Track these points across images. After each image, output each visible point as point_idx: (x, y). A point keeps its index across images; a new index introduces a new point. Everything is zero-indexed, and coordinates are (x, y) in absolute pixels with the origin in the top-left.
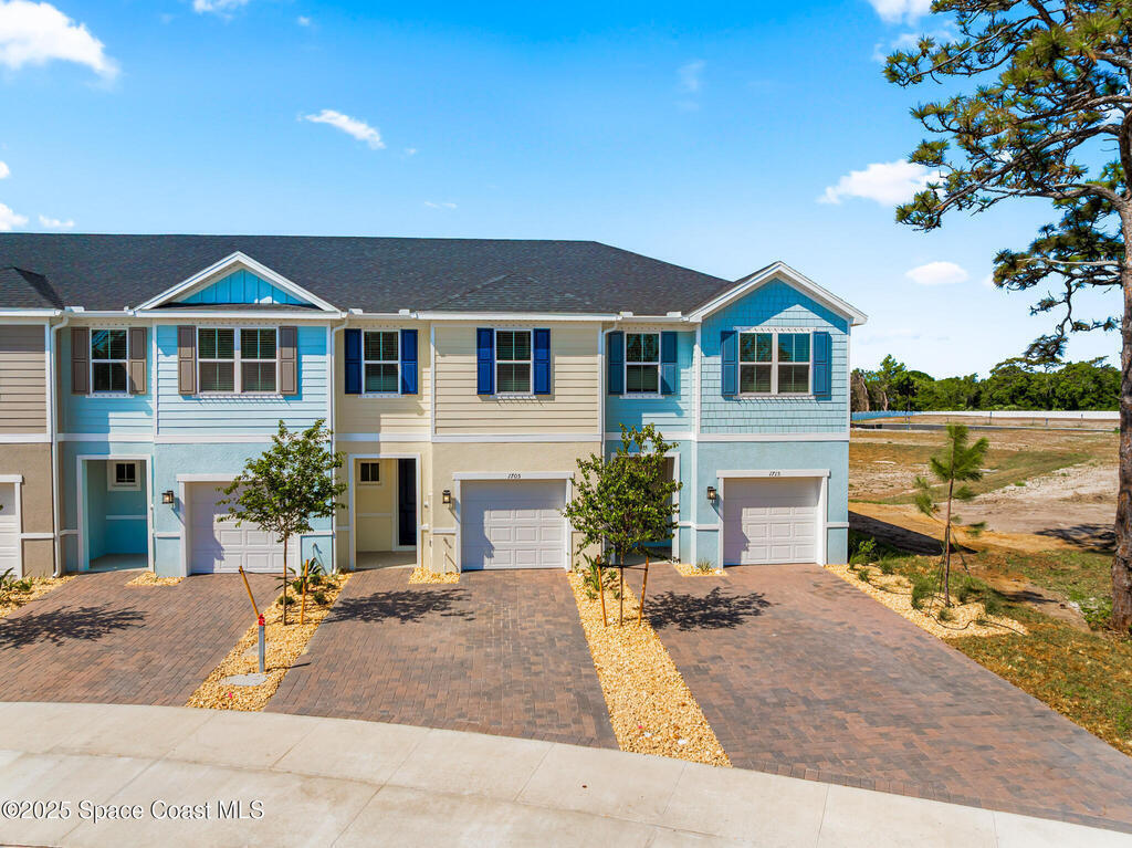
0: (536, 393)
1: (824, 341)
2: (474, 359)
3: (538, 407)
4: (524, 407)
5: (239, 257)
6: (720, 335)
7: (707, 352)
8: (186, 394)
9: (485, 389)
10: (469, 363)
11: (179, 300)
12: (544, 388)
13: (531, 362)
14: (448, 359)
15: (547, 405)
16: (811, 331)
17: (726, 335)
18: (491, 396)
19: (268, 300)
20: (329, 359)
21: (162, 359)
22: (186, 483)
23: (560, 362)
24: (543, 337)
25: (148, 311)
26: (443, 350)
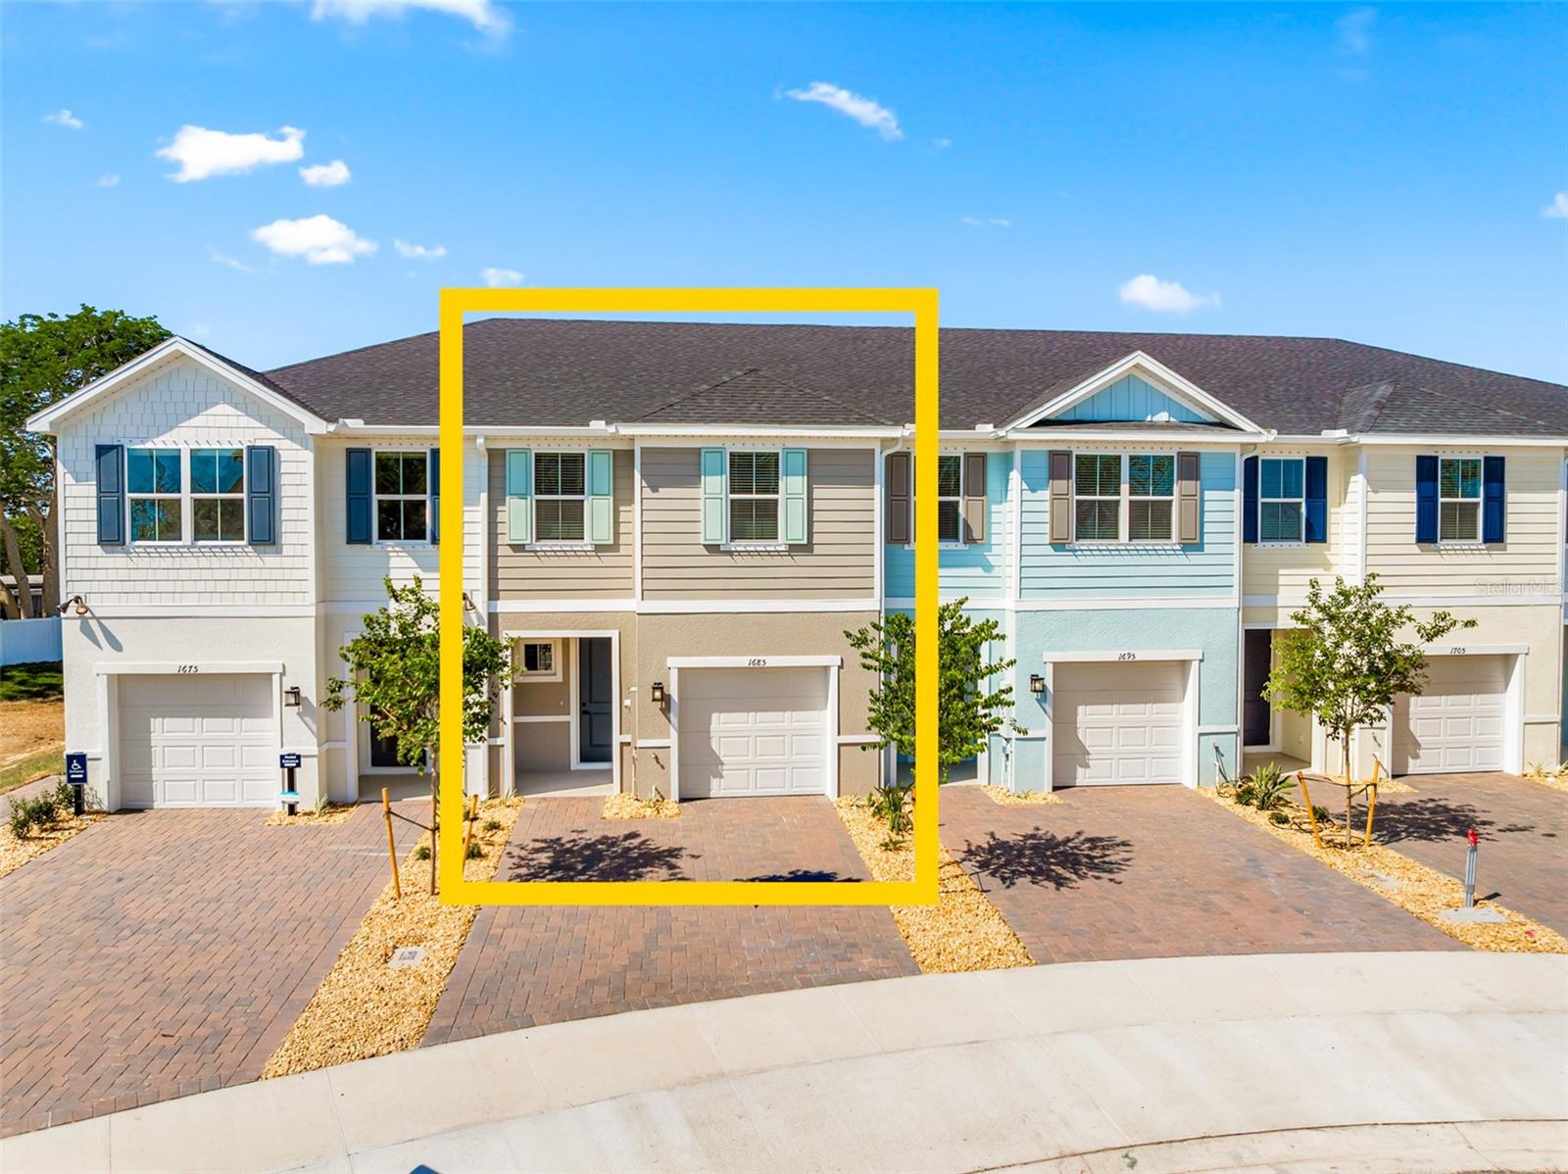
0: (1486, 540)
2: (1413, 496)
3: (1487, 559)
4: (1470, 559)
5: (1140, 358)
8: (1058, 545)
9: (1426, 534)
10: (1407, 502)
11: (1053, 417)
12: (1495, 534)
13: (1480, 500)
14: (1381, 495)
15: (1497, 557)
18: (1433, 545)
19: (1163, 417)
20: (1237, 495)
21: (1028, 495)
22: (1055, 664)
23: (1518, 503)
24: (1495, 468)
25: (1020, 431)
26: (1375, 485)
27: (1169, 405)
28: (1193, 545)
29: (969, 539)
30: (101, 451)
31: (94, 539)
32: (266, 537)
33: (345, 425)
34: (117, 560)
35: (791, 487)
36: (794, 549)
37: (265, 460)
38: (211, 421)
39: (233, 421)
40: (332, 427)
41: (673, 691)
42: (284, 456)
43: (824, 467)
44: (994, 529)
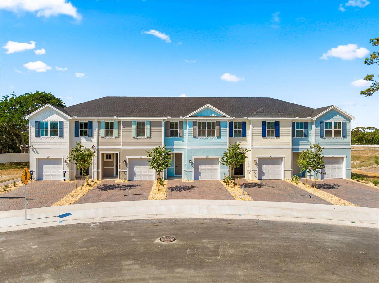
0: (276, 137)
1: (345, 124)
2: (261, 129)
3: (276, 140)
4: (273, 140)
5: (208, 105)
6: (320, 123)
7: (316, 127)
10: (260, 130)
11: (193, 115)
12: (278, 135)
13: (275, 129)
14: (255, 128)
15: (278, 140)
16: (341, 121)
17: (321, 123)
18: (265, 137)
19: (213, 115)
20: (227, 129)
21: (189, 129)
22: (194, 158)
23: (282, 129)
24: (278, 123)
25: (187, 118)
26: (254, 127)
27: (215, 113)
28: (219, 137)
29: (180, 136)
30: (36, 122)
31: (35, 136)
32: (62, 136)
33: (74, 118)
34: (38, 139)
35: (148, 127)
36: (148, 138)
37: (62, 123)
38: (53, 117)
39: (57, 117)
40: (72, 118)
41: (127, 162)
42: (64, 123)
43: (153, 124)
44: (184, 135)
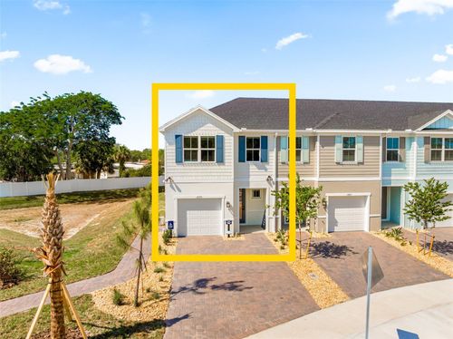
21: (419, 149)
29: (401, 161)
30: (177, 136)
31: (174, 161)
32: (221, 161)
33: (242, 129)
34: (180, 167)
35: (359, 146)
36: (359, 163)
37: (221, 138)
38: (206, 128)
39: (212, 128)
40: (239, 130)
42: (225, 138)
43: (369, 141)
44: (407, 158)
